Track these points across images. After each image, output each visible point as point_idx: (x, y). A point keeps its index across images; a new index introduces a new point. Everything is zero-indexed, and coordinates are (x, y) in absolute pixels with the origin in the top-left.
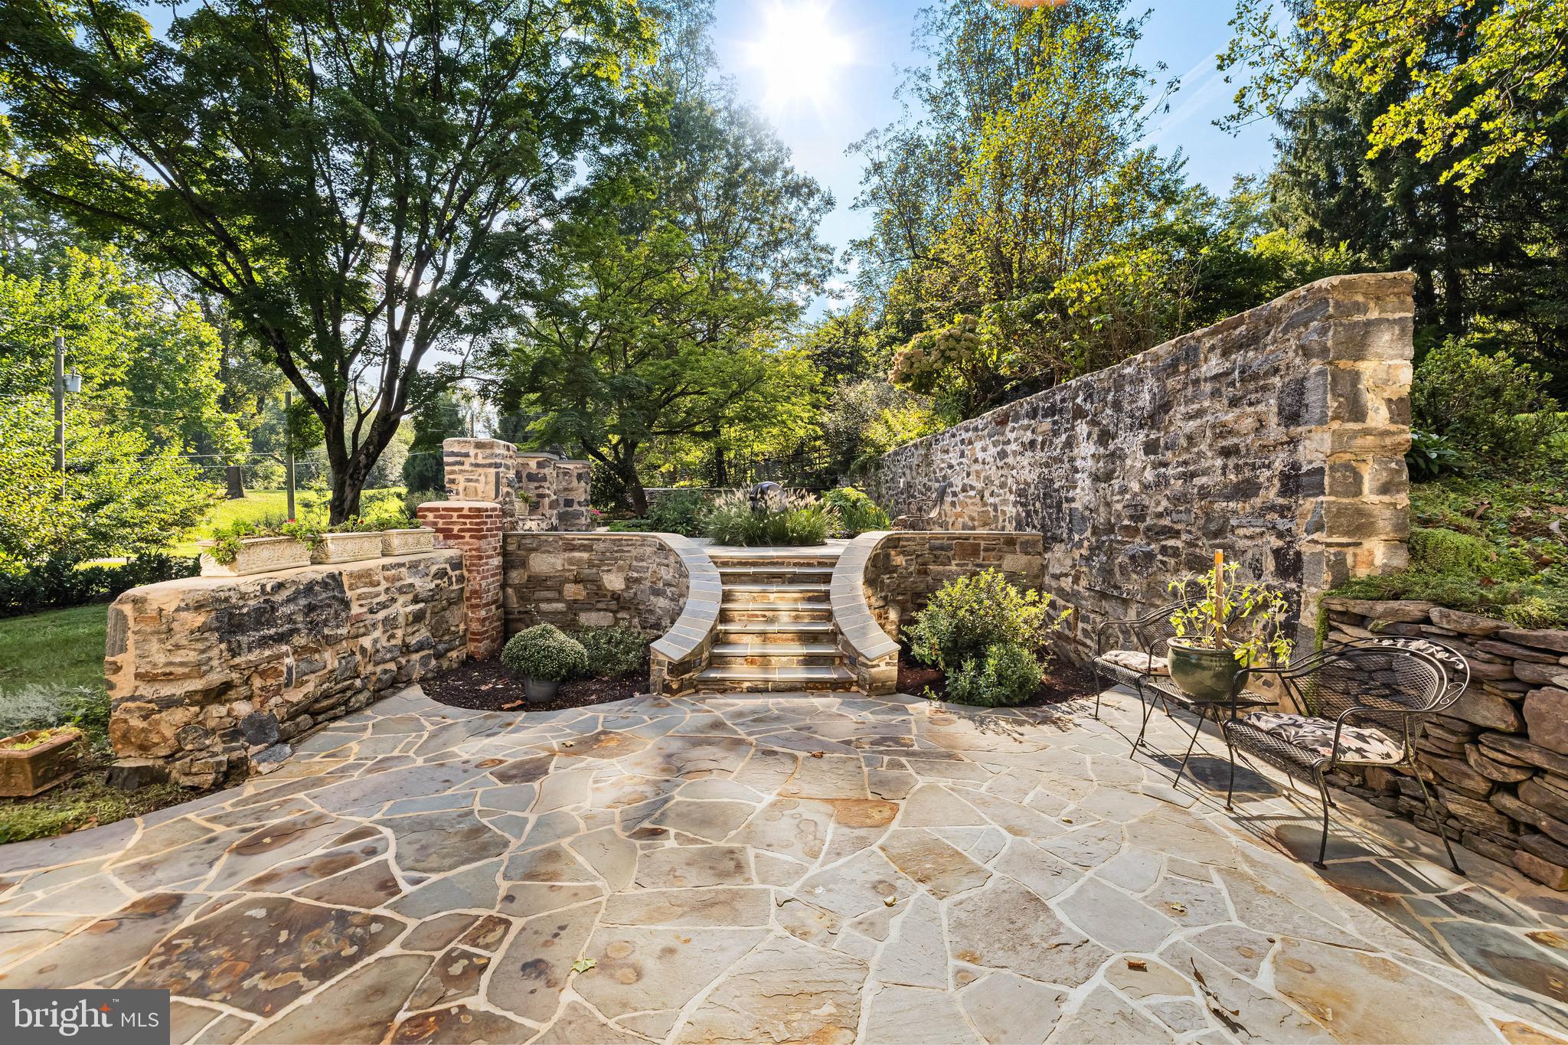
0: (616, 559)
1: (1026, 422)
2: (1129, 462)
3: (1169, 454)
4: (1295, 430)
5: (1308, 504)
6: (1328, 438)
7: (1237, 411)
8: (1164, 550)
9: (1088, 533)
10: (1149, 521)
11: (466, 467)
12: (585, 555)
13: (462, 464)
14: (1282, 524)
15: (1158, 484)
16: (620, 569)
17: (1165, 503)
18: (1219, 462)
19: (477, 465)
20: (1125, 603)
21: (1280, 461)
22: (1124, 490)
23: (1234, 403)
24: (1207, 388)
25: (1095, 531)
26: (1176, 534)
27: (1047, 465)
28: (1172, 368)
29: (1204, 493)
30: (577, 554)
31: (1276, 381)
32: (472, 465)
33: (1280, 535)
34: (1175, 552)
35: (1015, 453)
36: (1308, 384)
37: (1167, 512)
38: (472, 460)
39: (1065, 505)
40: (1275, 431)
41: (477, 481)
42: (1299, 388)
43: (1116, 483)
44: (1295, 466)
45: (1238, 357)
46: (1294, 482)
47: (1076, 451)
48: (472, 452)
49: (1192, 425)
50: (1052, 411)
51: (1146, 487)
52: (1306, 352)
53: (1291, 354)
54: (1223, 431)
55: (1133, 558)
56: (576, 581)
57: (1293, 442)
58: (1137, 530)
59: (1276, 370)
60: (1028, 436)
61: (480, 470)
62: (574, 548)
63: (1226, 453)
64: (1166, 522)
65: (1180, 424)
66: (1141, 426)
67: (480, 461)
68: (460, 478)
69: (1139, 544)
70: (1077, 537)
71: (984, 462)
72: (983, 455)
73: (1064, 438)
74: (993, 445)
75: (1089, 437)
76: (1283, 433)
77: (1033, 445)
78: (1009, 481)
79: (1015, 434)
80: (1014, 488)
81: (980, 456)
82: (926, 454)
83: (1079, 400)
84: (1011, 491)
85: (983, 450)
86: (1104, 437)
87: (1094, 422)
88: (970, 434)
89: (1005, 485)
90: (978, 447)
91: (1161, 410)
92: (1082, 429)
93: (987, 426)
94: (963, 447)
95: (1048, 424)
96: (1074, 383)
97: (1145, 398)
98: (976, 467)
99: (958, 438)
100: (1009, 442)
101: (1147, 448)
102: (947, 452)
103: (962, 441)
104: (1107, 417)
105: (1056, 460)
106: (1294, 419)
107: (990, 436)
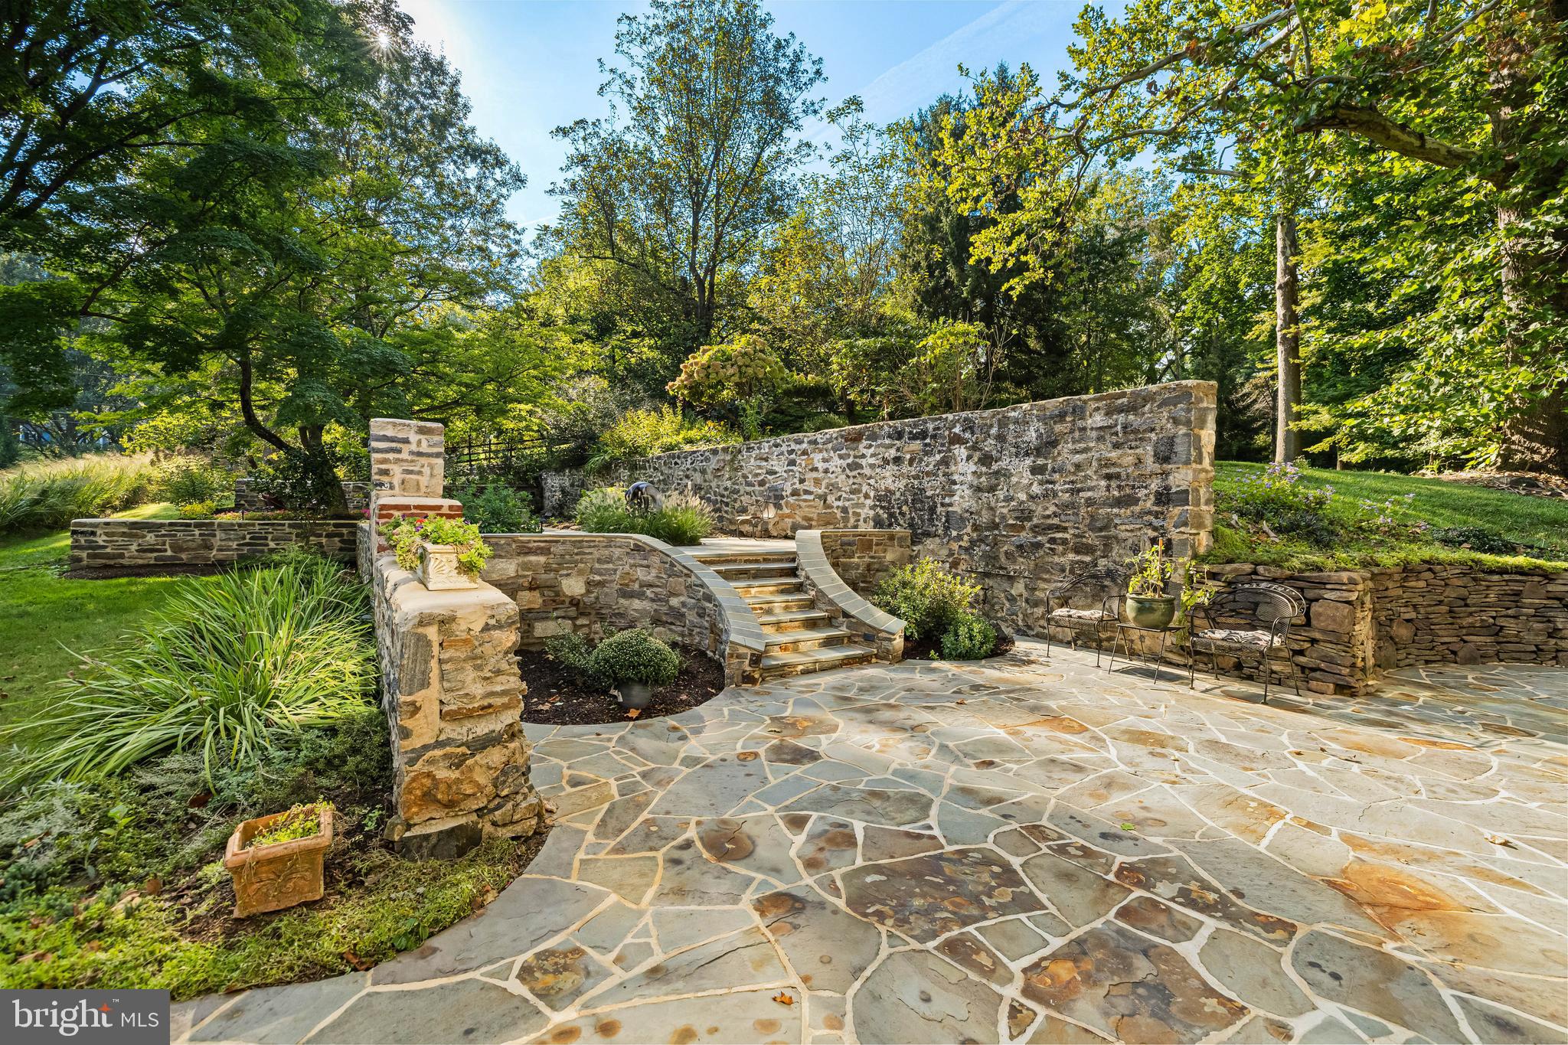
0: (576, 562)
1: (887, 441)
2: (1014, 479)
3: (1056, 476)
4: (1167, 467)
5: (1176, 511)
6: (1190, 473)
7: (1119, 452)
8: (1053, 541)
9: (969, 529)
10: (1035, 521)
11: (405, 455)
12: (542, 559)
13: (399, 451)
14: (1156, 523)
15: (1045, 496)
16: (580, 573)
17: (1053, 509)
18: (1103, 483)
19: (420, 454)
20: (1011, 579)
21: (1155, 485)
22: (1008, 499)
23: (1116, 446)
24: (1094, 434)
25: (976, 528)
26: (1065, 529)
27: (916, 477)
28: (1061, 417)
29: (1090, 502)
30: (533, 558)
31: (1153, 435)
32: (412, 453)
33: (1155, 529)
34: (1064, 542)
35: (872, 466)
36: (1177, 440)
37: (1055, 515)
38: (414, 447)
39: (939, 509)
40: (1150, 464)
41: (420, 473)
42: (1171, 441)
43: (1001, 494)
44: (1167, 488)
45: (1121, 418)
46: (1164, 497)
47: (953, 468)
48: (414, 438)
49: (1078, 458)
50: (923, 435)
51: (1032, 498)
52: (1176, 421)
53: (1164, 421)
54: (1108, 463)
55: (1020, 547)
56: (531, 589)
57: (1165, 474)
58: (1023, 528)
59: (1152, 430)
60: (892, 453)
61: (423, 460)
62: (530, 552)
63: (1108, 477)
64: (1056, 521)
65: (1066, 454)
66: (1027, 454)
67: (424, 448)
68: (396, 470)
69: (1025, 536)
70: (954, 533)
71: (826, 471)
72: (826, 465)
73: (938, 457)
74: (841, 457)
75: (969, 458)
76: (1157, 468)
77: (897, 460)
78: (865, 488)
79: (872, 450)
80: (872, 494)
81: (821, 466)
82: (732, 460)
83: (957, 430)
84: (867, 496)
85: (825, 460)
86: (986, 460)
87: (974, 448)
88: (805, 446)
89: (858, 491)
90: (817, 458)
91: (1048, 445)
92: (961, 452)
93: (829, 441)
94: (793, 456)
95: (917, 445)
96: (950, 417)
97: (1031, 435)
98: (814, 475)
99: (784, 448)
100: (863, 456)
101: (1035, 470)
102: (766, 460)
103: (791, 452)
104: (989, 445)
105: (928, 474)
106: (1166, 460)
107: (835, 450)
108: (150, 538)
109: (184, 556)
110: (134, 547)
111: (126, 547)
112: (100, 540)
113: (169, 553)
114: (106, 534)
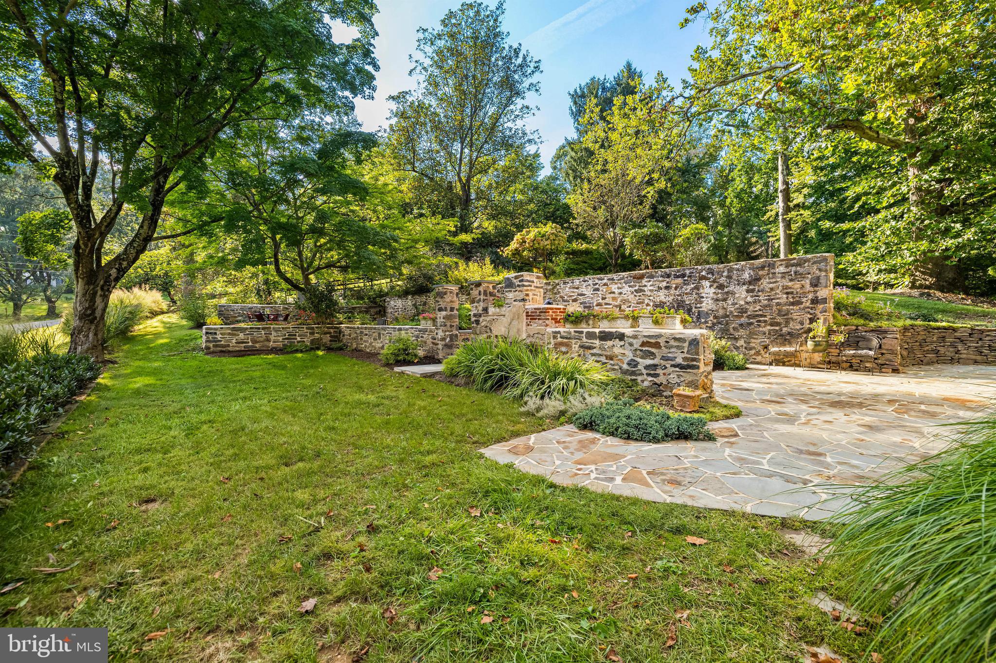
1: (661, 279)
2: (737, 295)
3: (760, 293)
4: (816, 289)
5: (821, 306)
6: (825, 291)
7: (793, 283)
8: (759, 321)
9: (711, 318)
10: (749, 313)
14: (811, 312)
15: (755, 302)
17: (758, 308)
18: (785, 296)
20: (736, 339)
21: (810, 296)
22: (734, 304)
23: (791, 280)
24: (780, 275)
25: (715, 317)
26: (765, 316)
27: (680, 295)
28: (763, 268)
29: (778, 304)
31: (809, 276)
32: (535, 287)
33: (811, 314)
34: (765, 321)
35: (651, 291)
36: (821, 278)
37: (760, 310)
39: (694, 310)
40: (808, 287)
42: (818, 278)
43: (730, 302)
44: (817, 297)
45: (794, 269)
46: (815, 301)
47: (701, 291)
49: (771, 285)
50: (683, 276)
51: (747, 303)
52: (820, 270)
53: (815, 270)
54: (787, 287)
55: (741, 325)
57: (815, 291)
58: (742, 316)
59: (809, 273)
60: (664, 284)
63: (787, 293)
64: (761, 313)
65: (765, 283)
66: (744, 284)
69: (744, 320)
70: (703, 320)
71: (620, 293)
72: (620, 291)
73: (692, 286)
74: (630, 286)
75: (710, 286)
76: (812, 289)
77: (667, 288)
78: (646, 301)
79: (651, 283)
80: (651, 304)
81: (616, 291)
82: (553, 289)
83: (704, 273)
84: (648, 305)
85: (619, 288)
86: (721, 287)
87: (714, 281)
88: (605, 281)
89: (643, 303)
90: (614, 287)
91: (755, 280)
92: (706, 283)
93: (622, 278)
94: (597, 286)
95: (679, 281)
96: (700, 267)
97: (746, 276)
98: (612, 295)
99: (590, 282)
100: (645, 286)
101: (748, 291)
102: (577, 288)
103: (594, 285)
104: (723, 280)
105: (686, 294)
106: (816, 286)
107: (626, 283)
108: (242, 336)
109: (257, 345)
110: (234, 341)
111: (230, 341)
112: (219, 337)
113: (250, 344)
114: (222, 334)
